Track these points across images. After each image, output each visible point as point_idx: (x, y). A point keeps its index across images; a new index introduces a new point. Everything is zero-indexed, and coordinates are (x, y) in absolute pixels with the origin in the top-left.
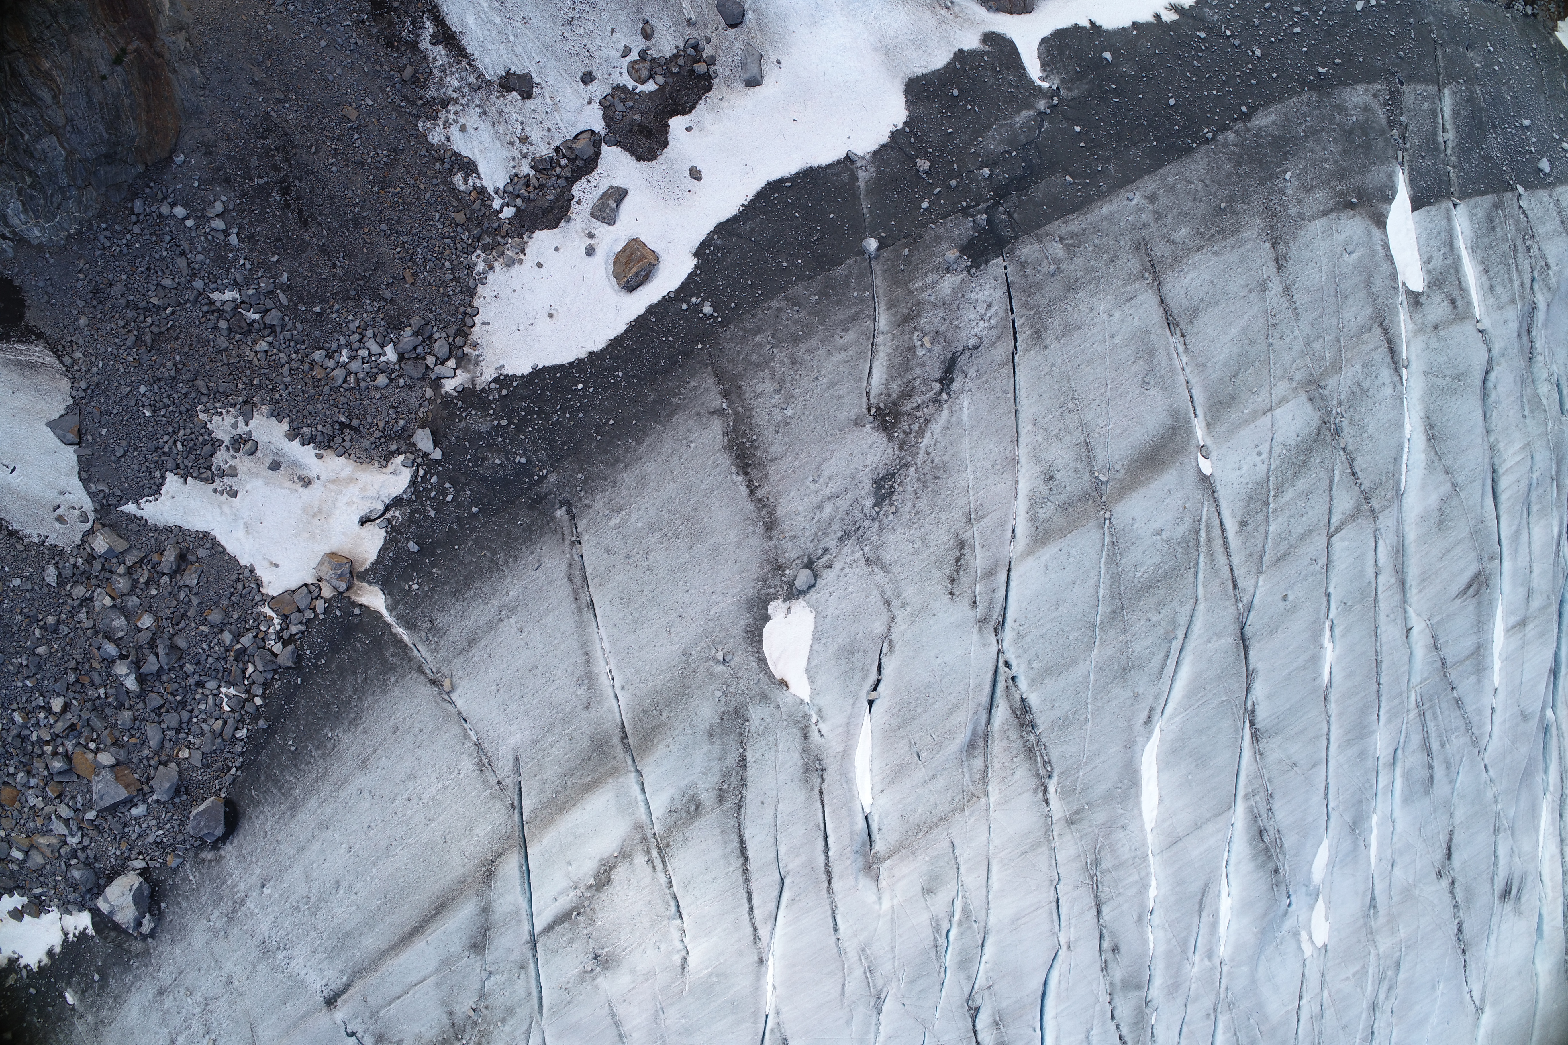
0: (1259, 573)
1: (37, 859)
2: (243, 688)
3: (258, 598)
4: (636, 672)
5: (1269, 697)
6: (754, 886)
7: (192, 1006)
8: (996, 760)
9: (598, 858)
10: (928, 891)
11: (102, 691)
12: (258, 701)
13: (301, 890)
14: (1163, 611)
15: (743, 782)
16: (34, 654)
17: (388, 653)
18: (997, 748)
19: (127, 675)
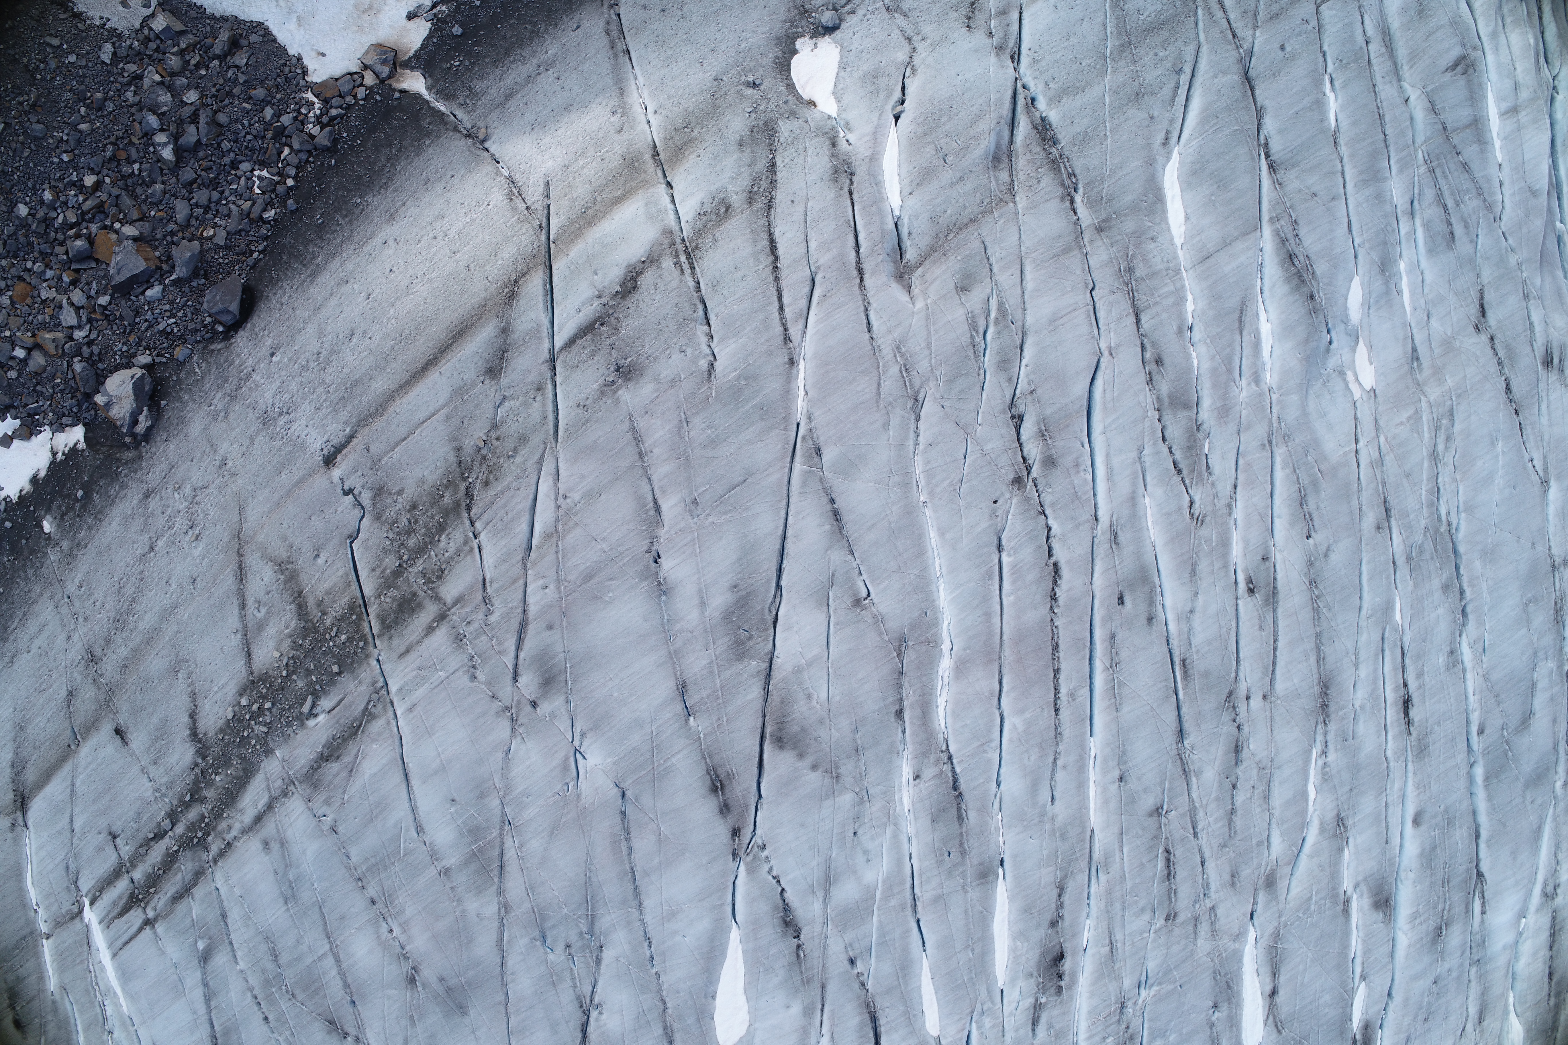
0: (1255, 27)
1: (38, 359)
2: (275, 170)
3: (302, 82)
4: (669, 98)
5: (1280, 131)
6: (784, 283)
7: (178, 501)
8: (1021, 173)
9: (625, 264)
10: (963, 288)
11: (136, 166)
12: (290, 182)
13: (314, 346)
14: (1169, 49)
15: (773, 184)
16: (76, 129)
17: (425, 124)
18: (1022, 162)
19: (165, 145)
